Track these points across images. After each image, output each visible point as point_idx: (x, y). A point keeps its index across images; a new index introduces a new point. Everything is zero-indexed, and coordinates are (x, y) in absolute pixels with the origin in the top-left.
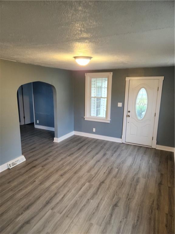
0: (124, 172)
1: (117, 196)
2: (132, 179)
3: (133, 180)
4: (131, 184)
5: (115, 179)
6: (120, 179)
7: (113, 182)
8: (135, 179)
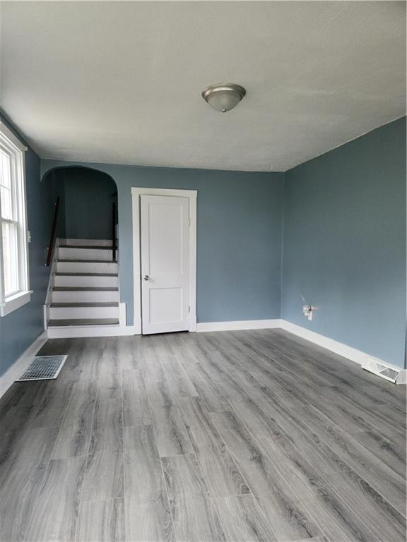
0: (133, 453)
1: (119, 398)
2: (96, 441)
3: (93, 441)
4: (95, 428)
5: (145, 423)
6: (132, 427)
7: (146, 416)
8: (87, 445)
